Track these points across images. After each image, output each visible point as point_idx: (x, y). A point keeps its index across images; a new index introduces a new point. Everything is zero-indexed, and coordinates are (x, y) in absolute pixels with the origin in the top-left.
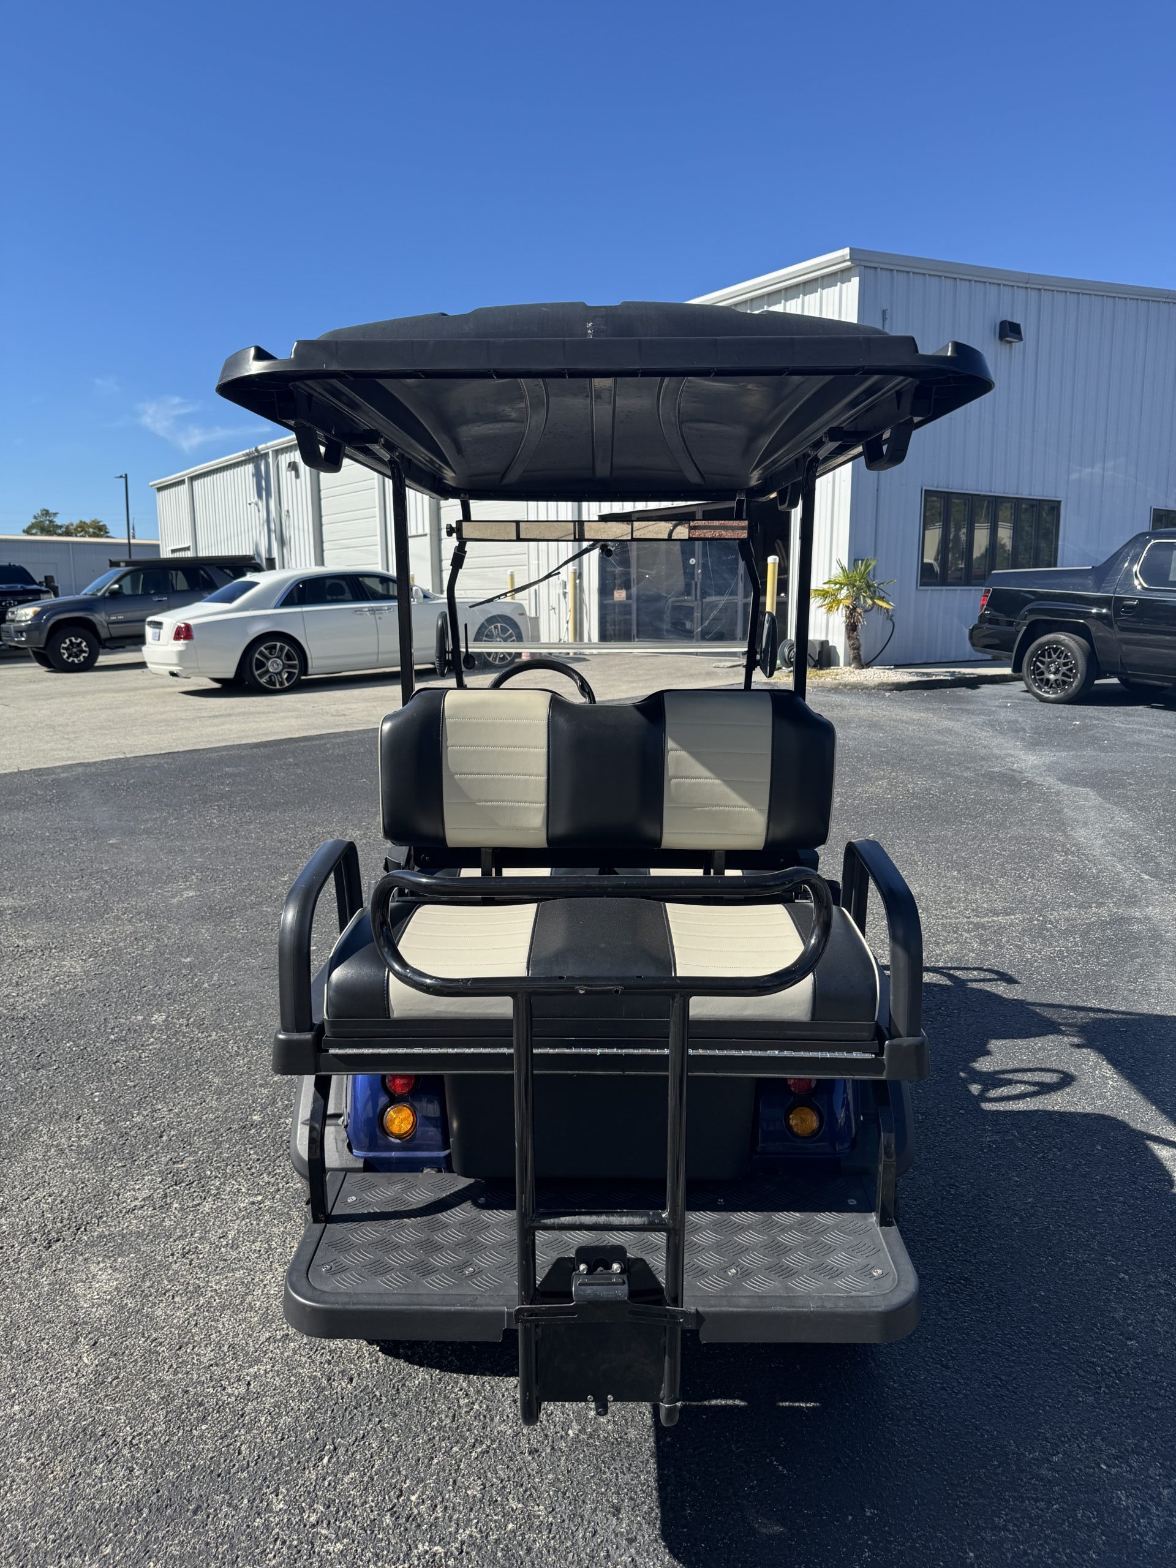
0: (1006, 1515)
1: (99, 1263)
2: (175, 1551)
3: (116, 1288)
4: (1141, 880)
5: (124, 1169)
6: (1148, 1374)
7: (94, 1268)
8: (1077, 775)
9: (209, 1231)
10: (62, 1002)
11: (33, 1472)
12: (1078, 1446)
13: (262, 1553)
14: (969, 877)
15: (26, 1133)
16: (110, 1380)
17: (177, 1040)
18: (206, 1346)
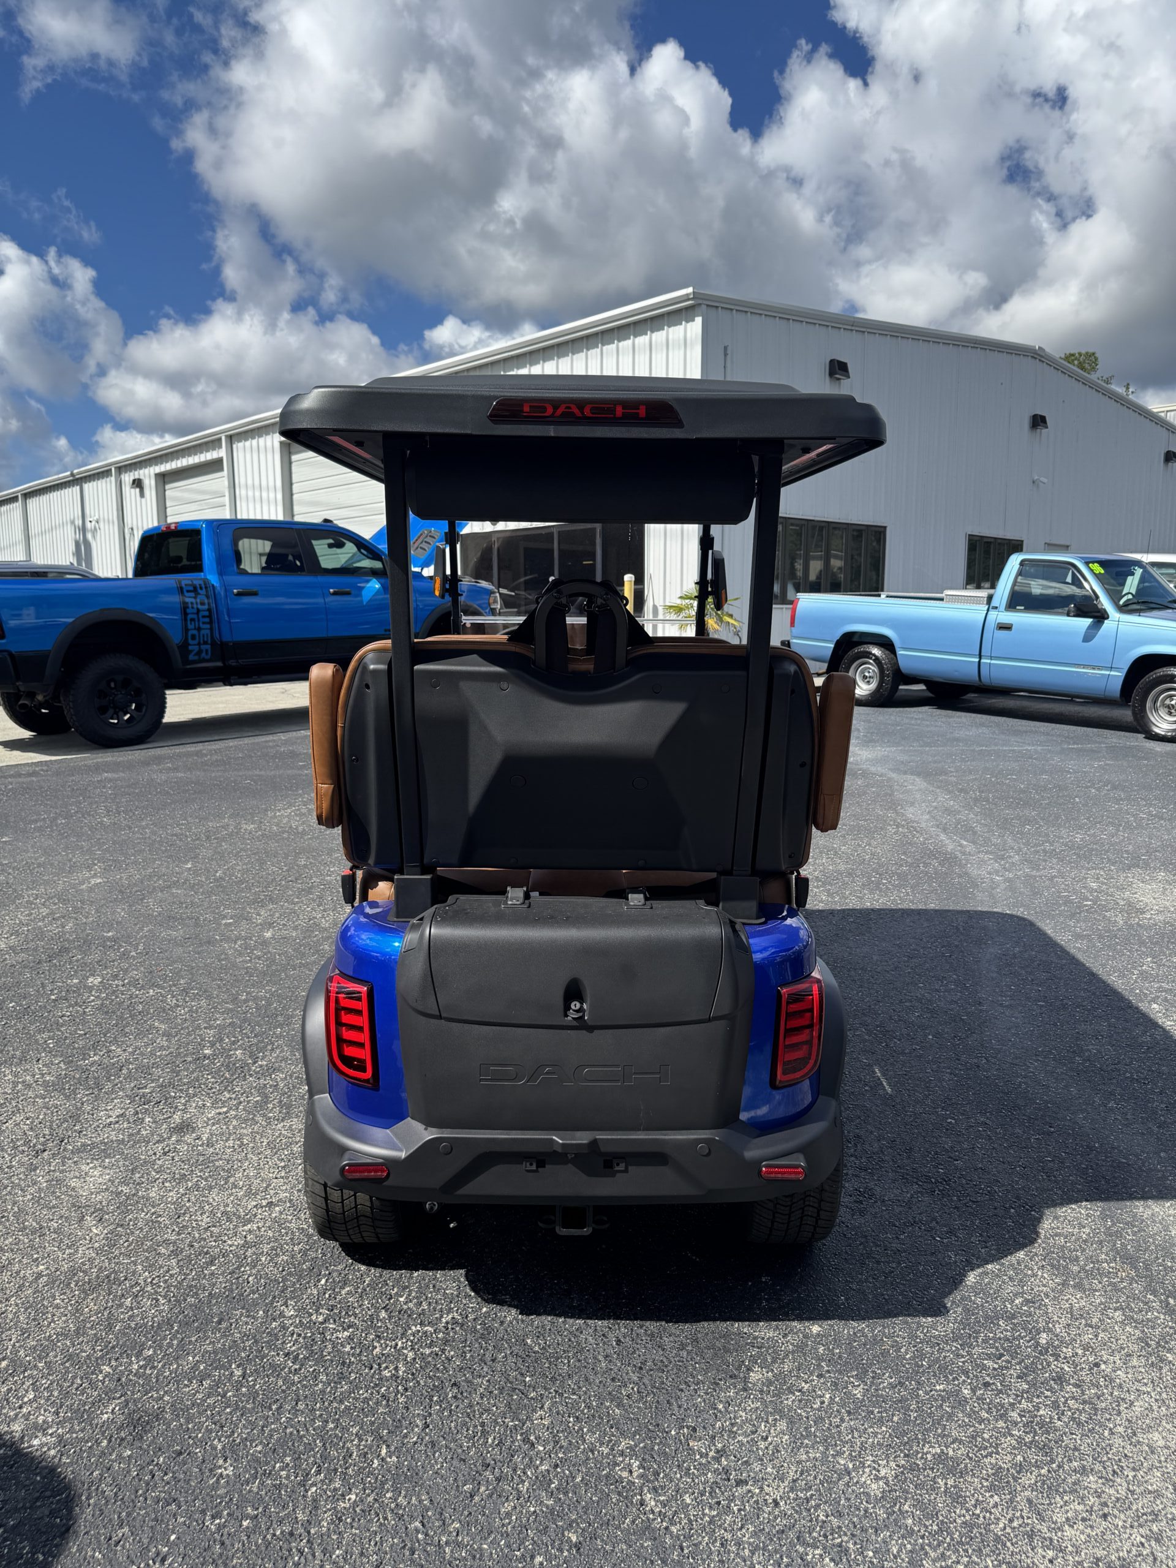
1: (88, 1164)
3: (110, 1180)
4: (961, 845)
5: (93, 1095)
7: (83, 1167)
8: (905, 766)
16: (121, 1242)
17: (117, 997)
18: (201, 1214)
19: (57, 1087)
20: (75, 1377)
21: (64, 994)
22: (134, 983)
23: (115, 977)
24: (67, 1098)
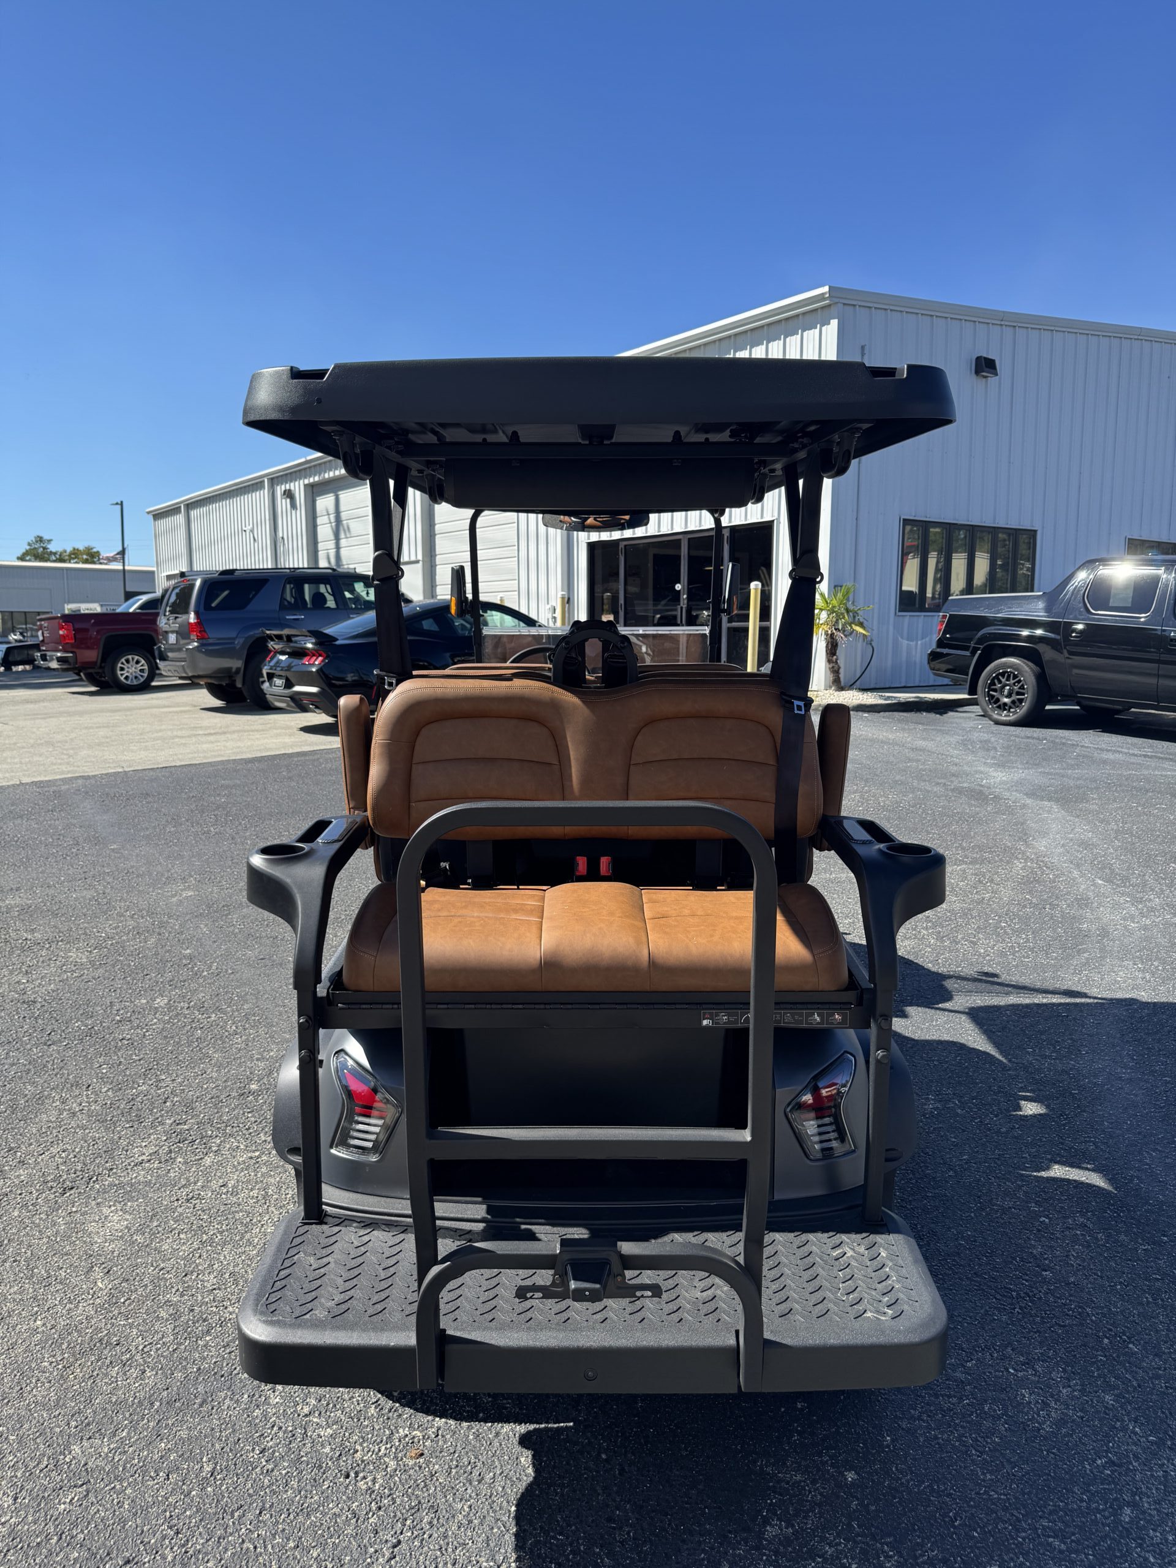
0: (922, 1407)
1: (110, 1207)
2: (184, 1434)
3: (127, 1227)
4: (1094, 885)
5: (132, 1129)
6: (1059, 1298)
7: (104, 1210)
8: (1043, 790)
9: (211, 1181)
10: (70, 988)
11: (55, 1373)
12: (991, 1354)
13: (260, 1436)
15: (40, 1099)
16: (122, 1300)
17: (179, 1021)
18: (210, 1273)
19: (100, 1117)
20: (42, 1456)
21: (129, 1015)
23: (182, 998)
24: (107, 1130)
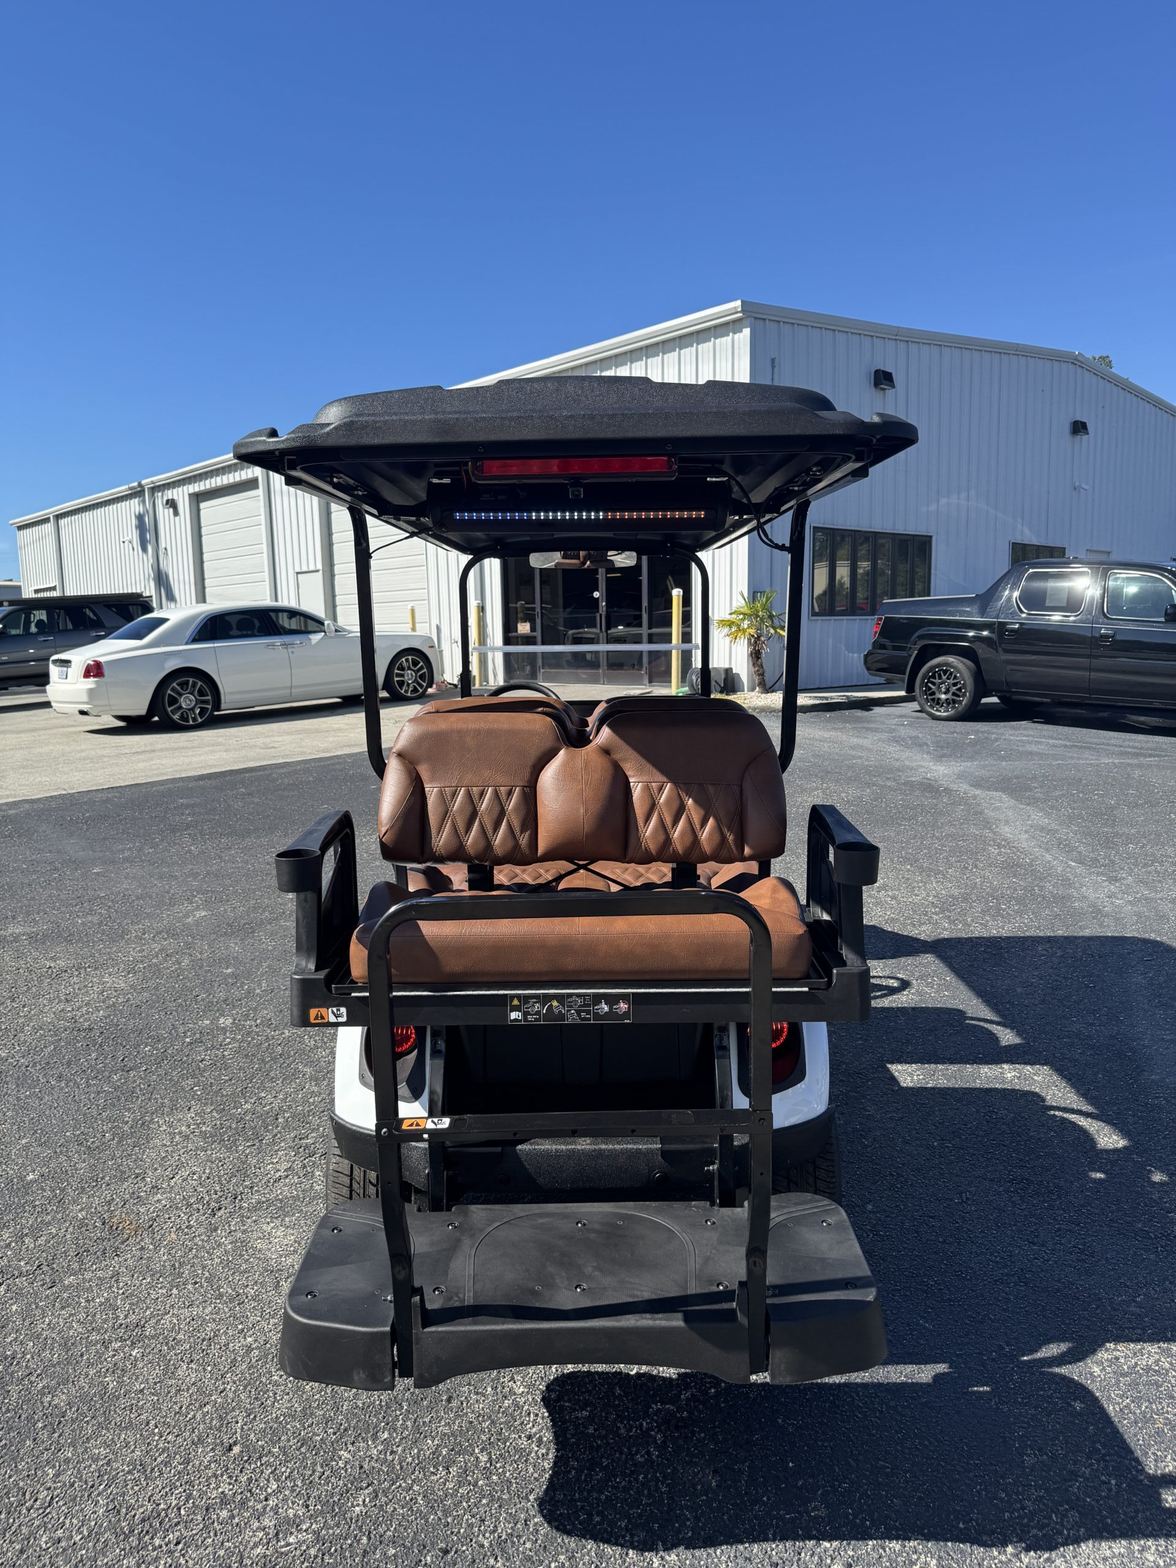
1: (268, 1223)
3: (295, 1241)
4: (1069, 866)
5: (255, 1148)
7: (265, 1227)
8: (986, 782)
10: (121, 1014)
14: (922, 870)
15: (144, 1125)
17: (253, 1039)
19: (215, 1137)
20: (314, 1464)
21: (198, 1036)
22: (268, 1023)
23: (246, 1017)
24: (229, 1149)
